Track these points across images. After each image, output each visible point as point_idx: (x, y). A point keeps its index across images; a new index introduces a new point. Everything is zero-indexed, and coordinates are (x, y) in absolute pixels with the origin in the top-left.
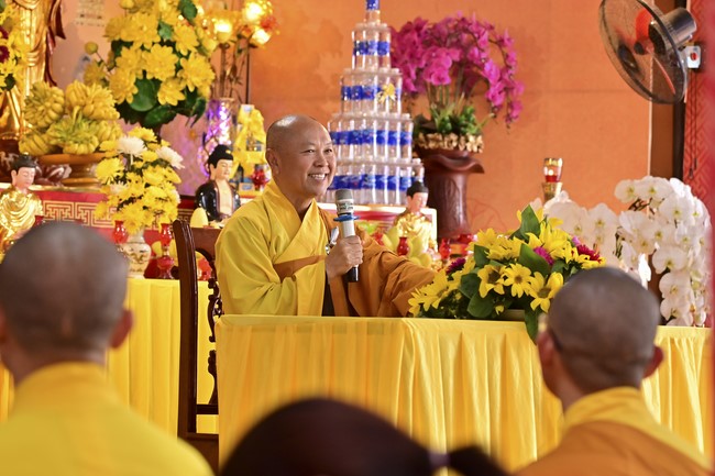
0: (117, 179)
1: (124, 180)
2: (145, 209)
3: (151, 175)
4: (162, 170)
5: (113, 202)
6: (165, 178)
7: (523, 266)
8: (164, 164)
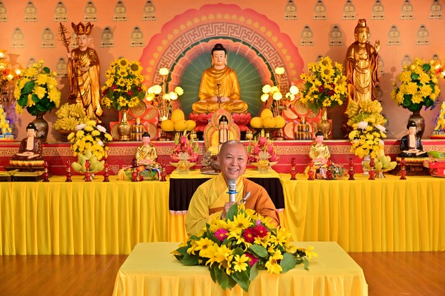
0: (355, 138)
1: (358, 138)
2: (365, 149)
3: (369, 136)
4: (375, 133)
5: (354, 146)
6: (375, 137)
7: (209, 239)
8: (378, 131)
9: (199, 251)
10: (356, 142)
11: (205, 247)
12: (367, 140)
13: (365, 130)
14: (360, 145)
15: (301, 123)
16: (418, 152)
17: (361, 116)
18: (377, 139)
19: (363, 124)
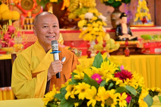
0: (84, 26)
1: (86, 26)
2: (92, 35)
3: (94, 24)
4: (99, 22)
5: (83, 33)
6: (99, 25)
7: (86, 83)
8: (101, 20)
9: (78, 94)
10: (85, 29)
11: (83, 90)
12: (93, 27)
13: (91, 20)
14: (88, 32)
15: (27, 17)
16: (130, 37)
17: (81, 10)
18: (101, 27)
19: (89, 15)
